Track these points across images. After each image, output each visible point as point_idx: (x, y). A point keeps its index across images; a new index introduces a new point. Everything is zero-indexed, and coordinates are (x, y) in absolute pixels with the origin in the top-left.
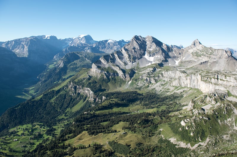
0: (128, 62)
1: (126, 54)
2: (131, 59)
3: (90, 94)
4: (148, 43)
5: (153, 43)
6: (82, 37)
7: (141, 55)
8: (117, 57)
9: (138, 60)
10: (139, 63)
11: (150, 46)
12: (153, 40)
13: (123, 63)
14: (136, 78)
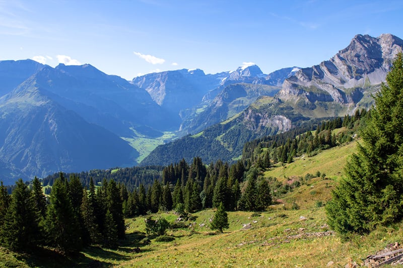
0: (347, 78)
1: (343, 66)
2: (354, 72)
3: (283, 125)
4: (384, 47)
5: (395, 45)
6: (244, 69)
7: (372, 66)
8: (326, 71)
9: (367, 74)
10: (369, 78)
11: (388, 51)
12: (394, 40)
13: (337, 80)
14: (366, 102)
